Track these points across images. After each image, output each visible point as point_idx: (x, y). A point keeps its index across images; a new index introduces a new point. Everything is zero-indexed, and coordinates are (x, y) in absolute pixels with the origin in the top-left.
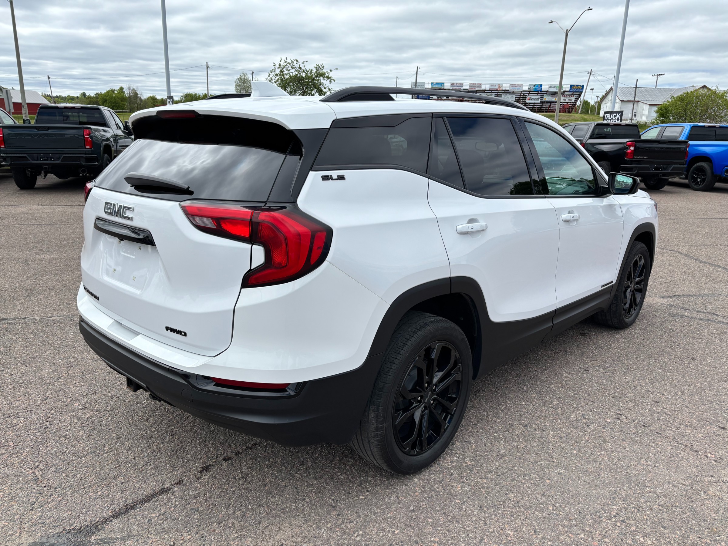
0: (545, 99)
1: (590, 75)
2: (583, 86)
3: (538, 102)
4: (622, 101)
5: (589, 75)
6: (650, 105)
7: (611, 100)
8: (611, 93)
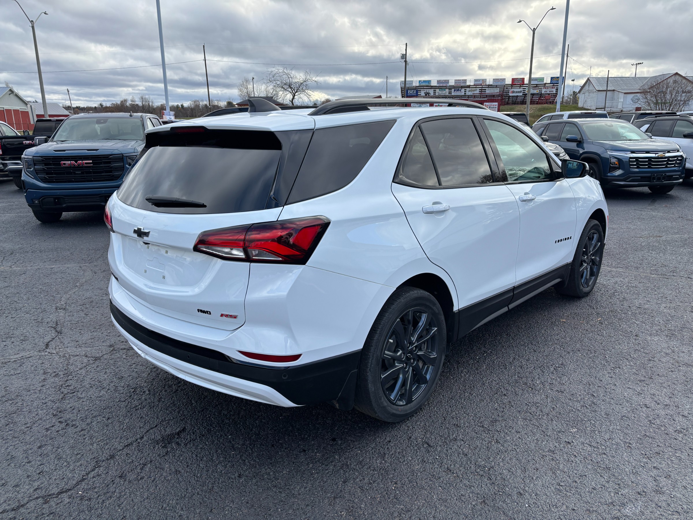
0: (527, 91)
3: (521, 94)
4: (598, 91)
6: (625, 93)
7: (588, 90)
8: (588, 83)
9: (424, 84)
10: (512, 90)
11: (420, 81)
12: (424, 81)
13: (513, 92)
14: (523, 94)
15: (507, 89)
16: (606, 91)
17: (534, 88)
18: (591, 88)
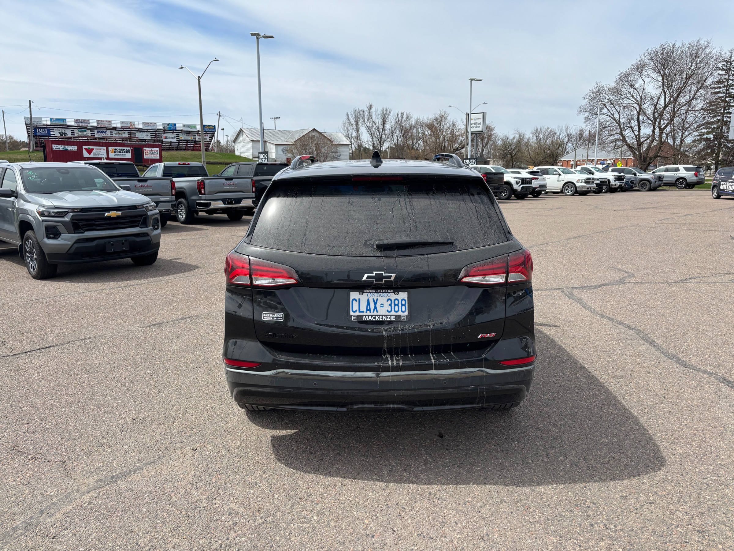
0: (181, 138)
3: (175, 140)
4: (252, 141)
6: (276, 145)
7: (243, 139)
8: (242, 134)
9: (57, 122)
10: (165, 135)
11: (51, 119)
12: (57, 119)
13: (166, 138)
14: (177, 140)
15: (159, 134)
17: (187, 135)
18: (245, 138)
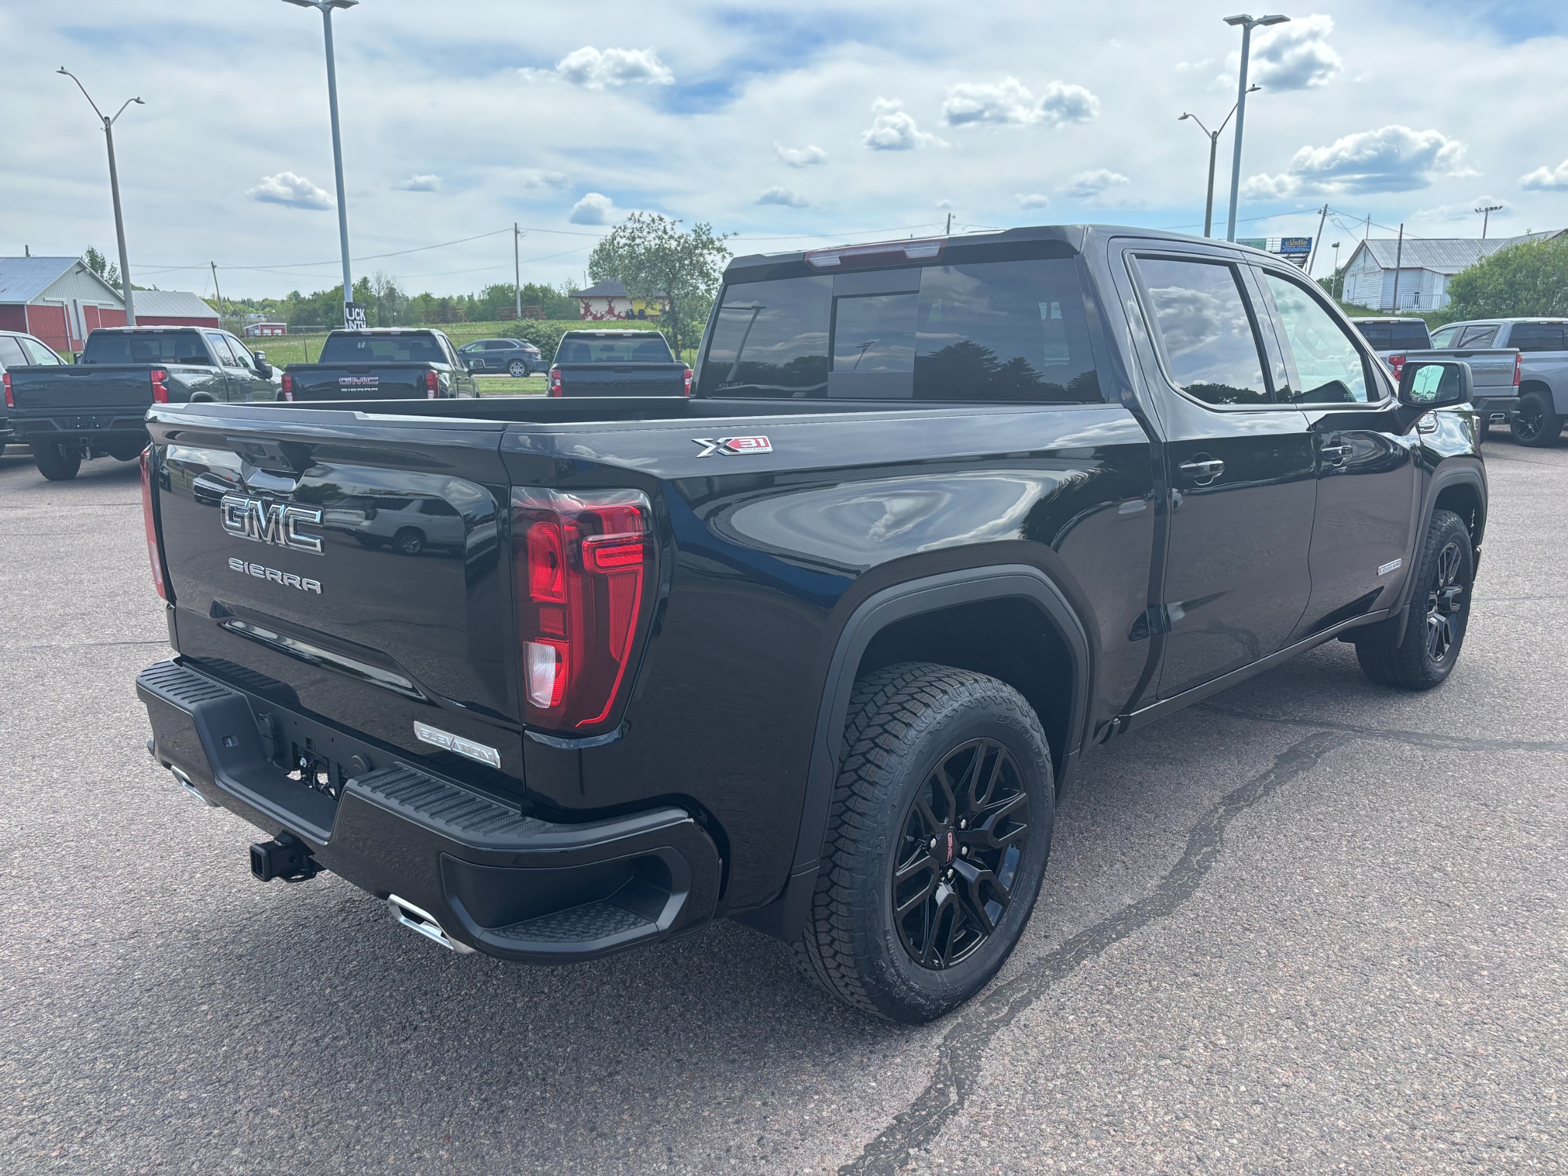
1: (1324, 215)
2: (1310, 239)
4: (1385, 269)
5: (1322, 215)
6: (1446, 275)
7: (1364, 268)
8: (1362, 254)
16: (1399, 269)
18: (1370, 263)
